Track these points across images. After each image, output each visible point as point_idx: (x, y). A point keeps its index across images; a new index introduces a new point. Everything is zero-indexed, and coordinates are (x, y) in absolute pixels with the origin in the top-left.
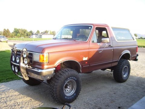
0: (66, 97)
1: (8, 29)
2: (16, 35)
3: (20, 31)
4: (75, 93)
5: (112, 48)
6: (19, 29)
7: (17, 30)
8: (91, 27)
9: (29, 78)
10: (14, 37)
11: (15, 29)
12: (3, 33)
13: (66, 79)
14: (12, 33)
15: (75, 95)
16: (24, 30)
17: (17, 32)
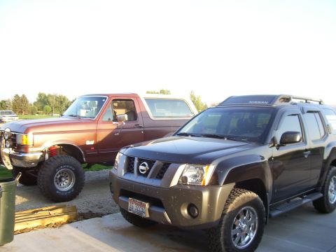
0: (58, 192)
1: (23, 96)
2: (42, 108)
3: (50, 100)
4: (73, 187)
5: (142, 129)
6: (49, 95)
7: (45, 97)
8: (105, 99)
9: (14, 166)
10: (38, 113)
11: (40, 95)
12: (12, 104)
13: (58, 167)
14: (35, 104)
15: (73, 190)
16: (60, 97)
17: (44, 101)
